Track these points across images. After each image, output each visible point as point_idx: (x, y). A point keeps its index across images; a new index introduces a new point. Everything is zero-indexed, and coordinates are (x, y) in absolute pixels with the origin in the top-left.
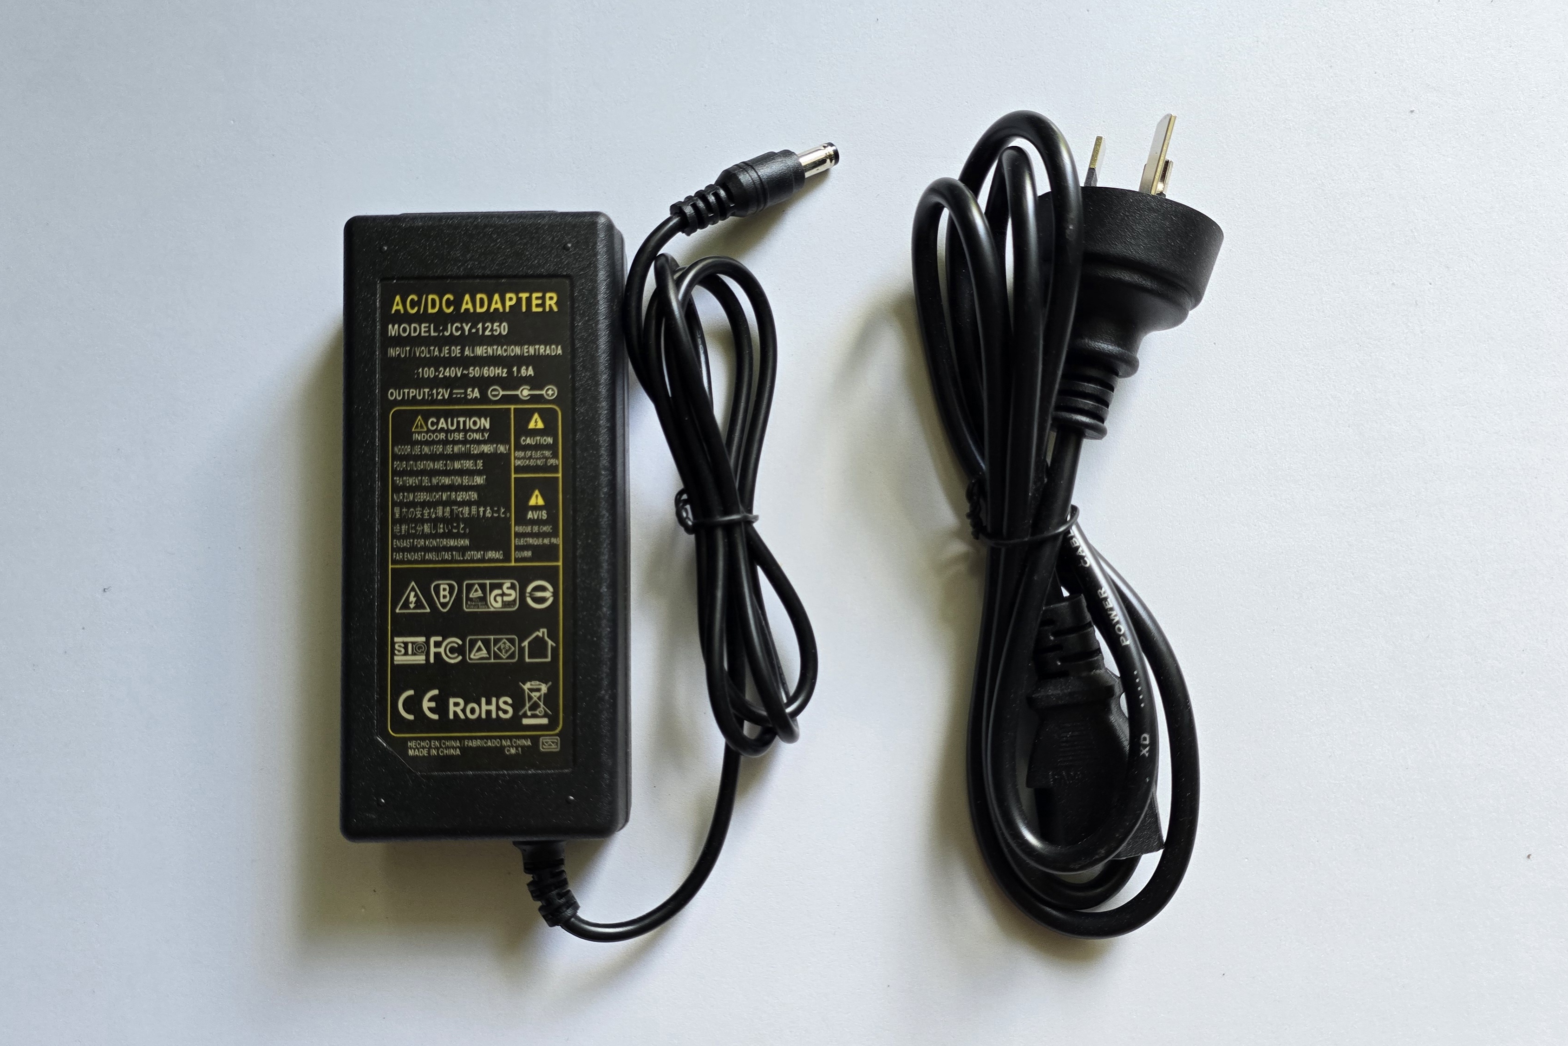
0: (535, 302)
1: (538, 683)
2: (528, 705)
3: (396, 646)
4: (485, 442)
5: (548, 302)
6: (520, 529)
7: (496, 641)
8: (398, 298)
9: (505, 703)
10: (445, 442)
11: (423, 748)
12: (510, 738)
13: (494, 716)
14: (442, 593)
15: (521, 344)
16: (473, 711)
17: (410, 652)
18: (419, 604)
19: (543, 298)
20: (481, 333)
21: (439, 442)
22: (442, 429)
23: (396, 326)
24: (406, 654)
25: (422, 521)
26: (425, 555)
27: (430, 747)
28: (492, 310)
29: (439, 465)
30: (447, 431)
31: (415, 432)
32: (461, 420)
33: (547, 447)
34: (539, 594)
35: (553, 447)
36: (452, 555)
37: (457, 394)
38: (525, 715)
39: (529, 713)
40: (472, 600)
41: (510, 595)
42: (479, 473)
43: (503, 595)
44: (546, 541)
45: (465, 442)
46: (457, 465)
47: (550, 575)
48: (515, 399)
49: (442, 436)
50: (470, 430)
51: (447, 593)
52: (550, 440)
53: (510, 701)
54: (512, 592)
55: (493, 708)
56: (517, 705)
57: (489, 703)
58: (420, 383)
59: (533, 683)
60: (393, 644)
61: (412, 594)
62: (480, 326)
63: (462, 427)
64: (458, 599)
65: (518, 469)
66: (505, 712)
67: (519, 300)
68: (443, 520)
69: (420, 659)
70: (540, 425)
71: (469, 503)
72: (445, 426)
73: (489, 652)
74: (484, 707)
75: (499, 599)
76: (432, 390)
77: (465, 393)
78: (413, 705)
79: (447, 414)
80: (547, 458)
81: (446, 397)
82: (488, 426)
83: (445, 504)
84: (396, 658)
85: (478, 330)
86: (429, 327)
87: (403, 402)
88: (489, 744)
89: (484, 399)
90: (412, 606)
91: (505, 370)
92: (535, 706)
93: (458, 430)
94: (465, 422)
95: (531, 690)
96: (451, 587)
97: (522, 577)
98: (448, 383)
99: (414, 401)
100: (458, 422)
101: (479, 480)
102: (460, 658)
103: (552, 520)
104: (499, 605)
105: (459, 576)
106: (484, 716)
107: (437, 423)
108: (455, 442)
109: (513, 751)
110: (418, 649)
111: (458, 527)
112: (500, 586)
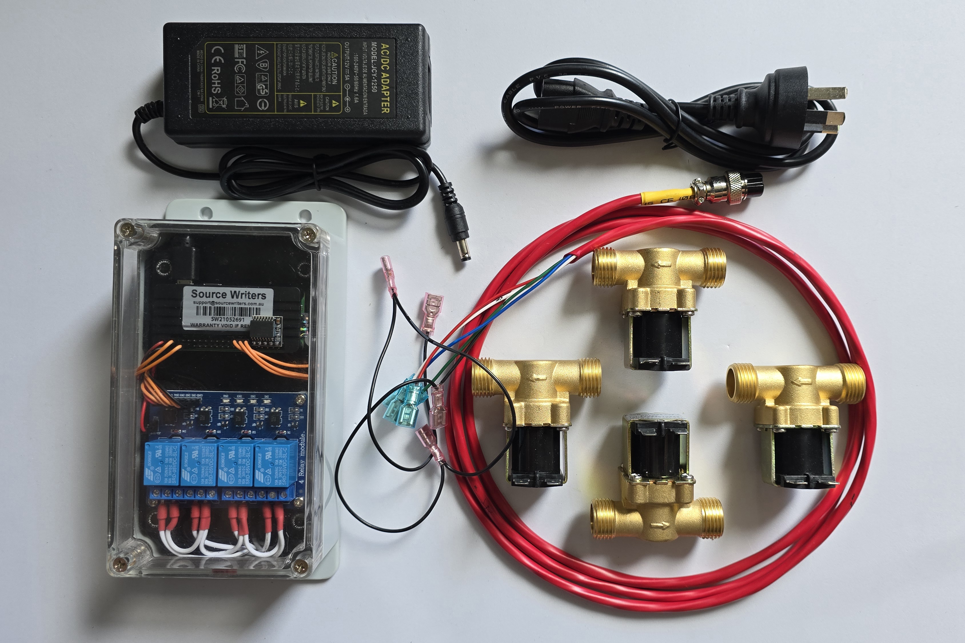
0: (386, 103)
1: (226, 103)
2: (217, 99)
3: (242, 45)
4: (327, 82)
5: (386, 109)
6: (290, 97)
7: (243, 86)
8: (388, 46)
9: (218, 90)
10: (326, 66)
11: (200, 57)
12: (204, 92)
13: (213, 86)
14: (264, 64)
15: (368, 98)
16: (215, 77)
17: (239, 51)
18: (259, 55)
19: (387, 107)
20: (373, 81)
21: (327, 63)
22: (333, 64)
23: (376, 46)
24: (239, 49)
25: (294, 56)
26: (280, 57)
27: (200, 59)
28: (382, 85)
29: (317, 63)
30: (331, 67)
31: (331, 53)
32: (336, 73)
33: (325, 108)
34: (263, 105)
35: (324, 111)
36: (280, 68)
37: (347, 71)
38: (213, 98)
39: (214, 100)
40: (261, 76)
41: (263, 92)
42: (314, 79)
43: (263, 89)
44: (285, 107)
45: (327, 74)
46: (317, 70)
47: (271, 109)
48: (344, 95)
49: (329, 65)
50: (332, 76)
51: (264, 66)
52: (328, 109)
53: (219, 92)
54: (264, 93)
55: (216, 85)
56: (217, 95)
57: (218, 84)
58: (352, 56)
59: (226, 101)
60: (243, 44)
61: (264, 52)
62: (376, 81)
63: (333, 73)
64: (260, 71)
65: (315, 96)
66: (215, 90)
67: (387, 97)
68: (294, 65)
69: (237, 55)
70: (334, 105)
71: (301, 75)
72: (334, 65)
73: (239, 83)
74: (216, 82)
75: (261, 88)
76: (349, 60)
77: (347, 74)
78: (218, 53)
79: (338, 67)
80: (320, 108)
81: (346, 66)
82: (333, 83)
83: (301, 66)
84: (237, 45)
85: (374, 80)
86: (375, 59)
87: (344, 48)
88: (202, 84)
89: (345, 82)
90: (259, 52)
91: (357, 91)
92: (217, 102)
93: (332, 71)
94: (335, 74)
95: (223, 101)
96: (267, 68)
97: (270, 97)
98: (352, 67)
99: (344, 53)
100: (335, 71)
101: (311, 80)
102: (237, 72)
103: (294, 110)
104: (259, 88)
105: (271, 71)
106: (213, 81)
107: (335, 62)
108: (327, 70)
109: (199, 93)
110: (241, 54)
111: (291, 70)
112: (266, 88)
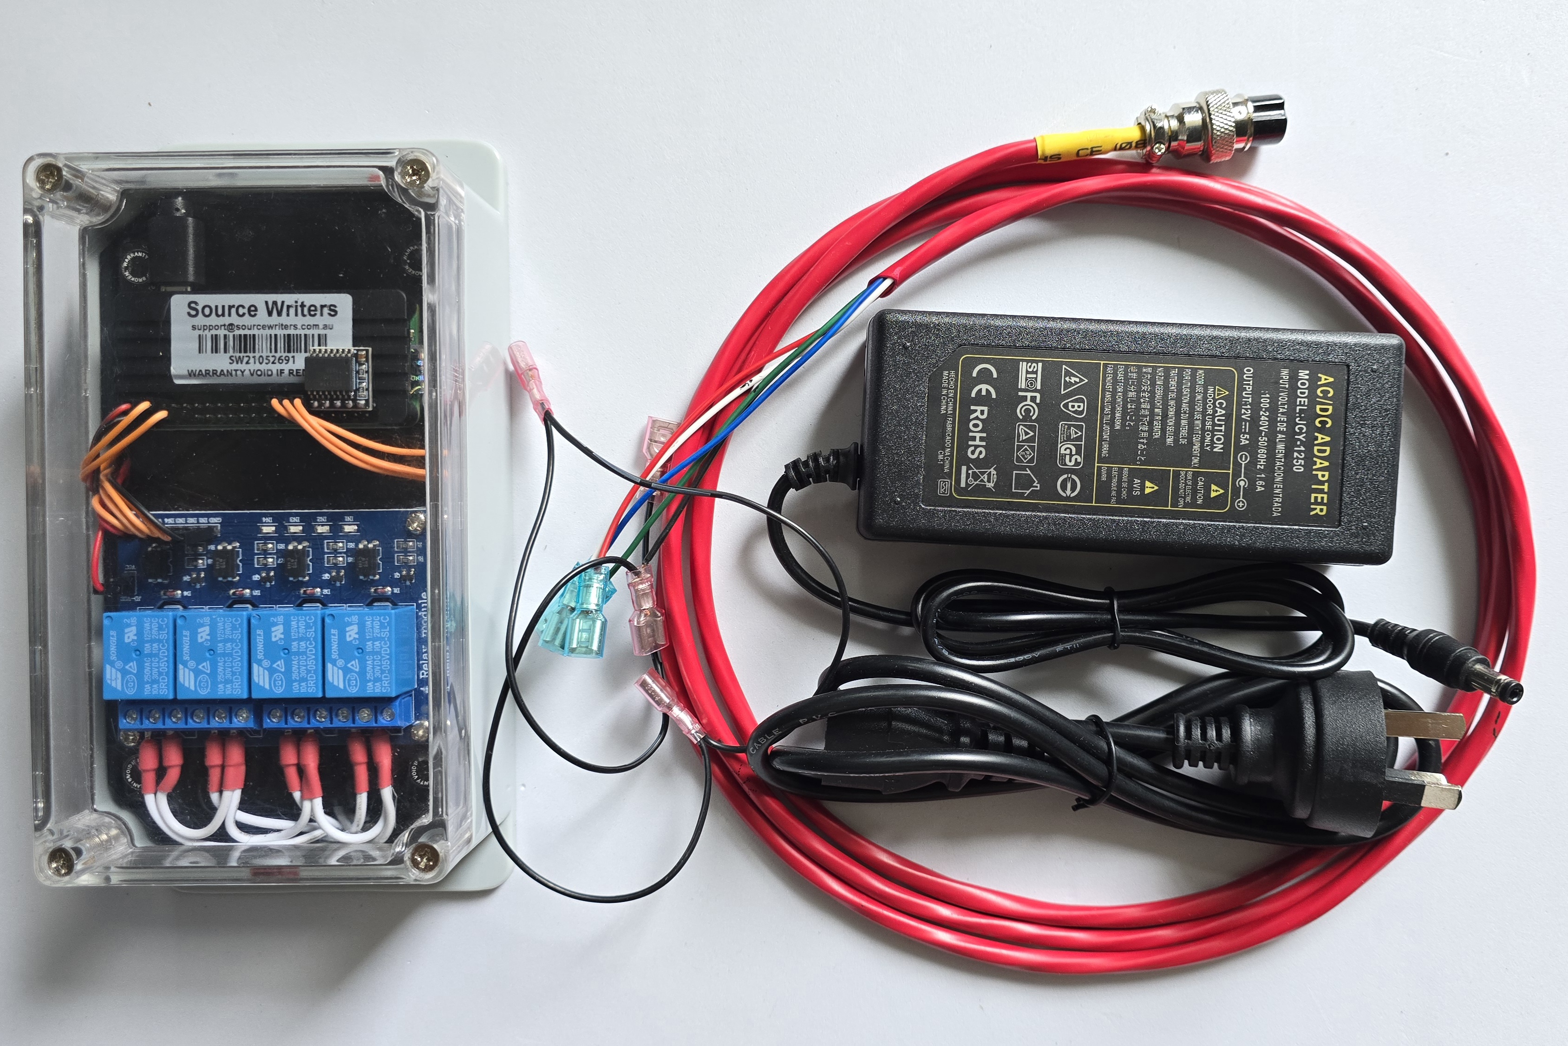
0: (1320, 496)
1: (995, 480)
2: (977, 471)
3: (1034, 364)
4: (1202, 447)
5: (1319, 507)
6: (1126, 472)
7: (1032, 448)
8: (1331, 380)
9: (981, 453)
10: (1204, 413)
11: (948, 384)
12: (952, 456)
13: (970, 443)
14: (1076, 404)
15: (1284, 482)
16: (976, 426)
17: (1029, 376)
18: (1068, 385)
19: (1322, 503)
20: (1296, 449)
21: (1205, 409)
22: (1216, 412)
23: (1307, 377)
24: (1027, 372)
25: (1139, 391)
26: (1109, 391)
27: (948, 389)
28: (1315, 459)
29: (1185, 407)
30: (1213, 416)
31: (1215, 389)
32: (1223, 428)
33: (1194, 498)
34: (1069, 486)
35: (1194, 504)
36: (1108, 414)
37: (1245, 425)
38: (969, 468)
39: (970, 472)
40: (1069, 428)
41: (1070, 461)
42: (1176, 440)
43: (1071, 455)
44: (1114, 493)
45: (1203, 429)
46: (1184, 422)
47: (1084, 495)
48: (1237, 475)
49: (1210, 411)
50: (1213, 436)
51: (1076, 408)
52: (1200, 502)
53: (982, 456)
54: (1073, 463)
55: (977, 442)
56: (978, 462)
57: (982, 439)
58: (1256, 394)
59: (995, 476)
60: (1037, 362)
61: (1078, 380)
62: (1302, 448)
63: (1216, 428)
64: (1069, 418)
65: (1177, 474)
66: (973, 453)
67: (1322, 483)
68: (1138, 408)
69: (1022, 384)
70: (1213, 494)
71: (1151, 431)
72: (1219, 414)
73: (1023, 441)
74: (978, 435)
75: (1068, 451)
76: (1250, 404)
77: (1245, 433)
78: (985, 376)
79: (1228, 417)
80: (1185, 498)
81: (1243, 417)
82: (1215, 450)
83: (1152, 410)
84: (1025, 363)
85: (1298, 446)
86: (1304, 405)
87: (1241, 380)
88: (948, 438)
89: (1239, 448)
90: (1067, 379)
91: (1262, 467)
92: (976, 477)
93: (1214, 425)
94: (1221, 431)
95: (989, 474)
96: (1081, 413)
97: (1085, 473)
98: (1255, 420)
99: (1241, 389)
100: (1220, 425)
101: (1170, 441)
102: (1021, 417)
103: (1131, 499)
104: (1063, 451)
105: (1090, 419)
106: (971, 434)
107: (1221, 408)
108: (1204, 422)
109: (940, 457)
110: (1031, 382)
111: (1131, 420)
112: (1078, 453)
